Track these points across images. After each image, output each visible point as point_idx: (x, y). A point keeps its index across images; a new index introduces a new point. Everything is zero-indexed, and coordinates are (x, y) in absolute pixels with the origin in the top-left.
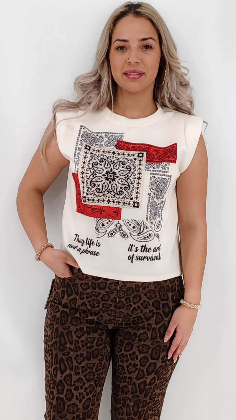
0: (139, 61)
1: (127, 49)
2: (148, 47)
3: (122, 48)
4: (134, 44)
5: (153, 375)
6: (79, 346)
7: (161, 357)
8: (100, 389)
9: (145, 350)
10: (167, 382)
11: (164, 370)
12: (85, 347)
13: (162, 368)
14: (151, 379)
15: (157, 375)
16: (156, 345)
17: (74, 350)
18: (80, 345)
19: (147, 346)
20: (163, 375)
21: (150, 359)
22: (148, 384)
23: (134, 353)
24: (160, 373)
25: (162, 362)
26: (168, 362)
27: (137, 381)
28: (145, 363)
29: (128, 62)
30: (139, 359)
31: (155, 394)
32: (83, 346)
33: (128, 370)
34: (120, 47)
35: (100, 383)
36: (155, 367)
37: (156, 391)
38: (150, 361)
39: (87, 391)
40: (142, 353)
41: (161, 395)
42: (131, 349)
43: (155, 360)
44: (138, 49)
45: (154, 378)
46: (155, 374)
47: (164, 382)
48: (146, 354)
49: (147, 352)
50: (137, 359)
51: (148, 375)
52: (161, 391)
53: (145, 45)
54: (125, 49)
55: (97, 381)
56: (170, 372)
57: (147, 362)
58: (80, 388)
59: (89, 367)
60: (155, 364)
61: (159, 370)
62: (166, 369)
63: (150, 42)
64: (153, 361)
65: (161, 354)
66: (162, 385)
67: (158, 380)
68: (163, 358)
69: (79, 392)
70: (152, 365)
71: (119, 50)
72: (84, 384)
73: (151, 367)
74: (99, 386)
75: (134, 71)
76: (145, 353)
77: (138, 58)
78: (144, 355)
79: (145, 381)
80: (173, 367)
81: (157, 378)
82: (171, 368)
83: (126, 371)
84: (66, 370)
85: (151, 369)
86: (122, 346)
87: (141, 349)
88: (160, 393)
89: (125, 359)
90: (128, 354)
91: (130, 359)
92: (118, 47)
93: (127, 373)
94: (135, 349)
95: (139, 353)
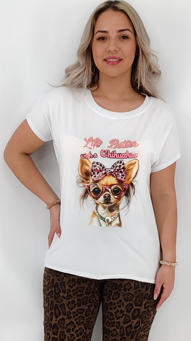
0: (117, 50)
1: (107, 39)
2: (125, 37)
3: (102, 39)
4: (113, 34)
5: (137, 319)
6: (71, 295)
7: (143, 304)
8: (89, 331)
9: (130, 298)
10: (150, 325)
11: (147, 315)
12: (76, 295)
13: (145, 313)
14: (136, 322)
15: (141, 319)
16: (138, 294)
17: (67, 298)
18: (72, 293)
19: (131, 294)
20: (146, 319)
21: (134, 305)
22: (134, 327)
23: (121, 301)
24: (144, 318)
25: (145, 308)
26: (149, 308)
27: (124, 325)
28: (130, 309)
29: (108, 50)
30: (125, 306)
31: (140, 336)
32: (74, 294)
33: (116, 316)
34: (101, 38)
35: (89, 327)
36: (139, 313)
37: (141, 332)
38: (135, 307)
39: (77, 333)
40: (128, 301)
41: (145, 336)
42: (119, 297)
43: (139, 306)
44: (117, 39)
45: (138, 322)
46: (139, 318)
47: (147, 325)
48: (131, 302)
49: (132, 300)
50: (123, 306)
51: (134, 319)
52: (145, 333)
53: (122, 36)
54: (105, 39)
55: (86, 324)
56: (153, 316)
57: (132, 309)
58: (71, 331)
59: (79, 312)
60: (139, 310)
61: (142, 315)
62: (149, 314)
63: (127, 33)
64: (137, 307)
65: (143, 301)
66: (146, 328)
67: (142, 324)
68: (145, 305)
69: (70, 333)
70: (136, 311)
71: (100, 40)
72: (75, 327)
73: (135, 312)
74: (88, 329)
75: (113, 58)
76: (130, 300)
77: (116, 47)
78: (129, 303)
79: (131, 325)
80: (154, 312)
81: (141, 322)
82: (153, 313)
83: (115, 317)
84: (60, 314)
85: (136, 314)
86: (111, 295)
87: (126, 297)
88: (144, 334)
89: (113, 306)
90: (116, 301)
91: (117, 306)
92: (99, 37)
93: (115, 318)
94: (121, 298)
95: (125, 301)
